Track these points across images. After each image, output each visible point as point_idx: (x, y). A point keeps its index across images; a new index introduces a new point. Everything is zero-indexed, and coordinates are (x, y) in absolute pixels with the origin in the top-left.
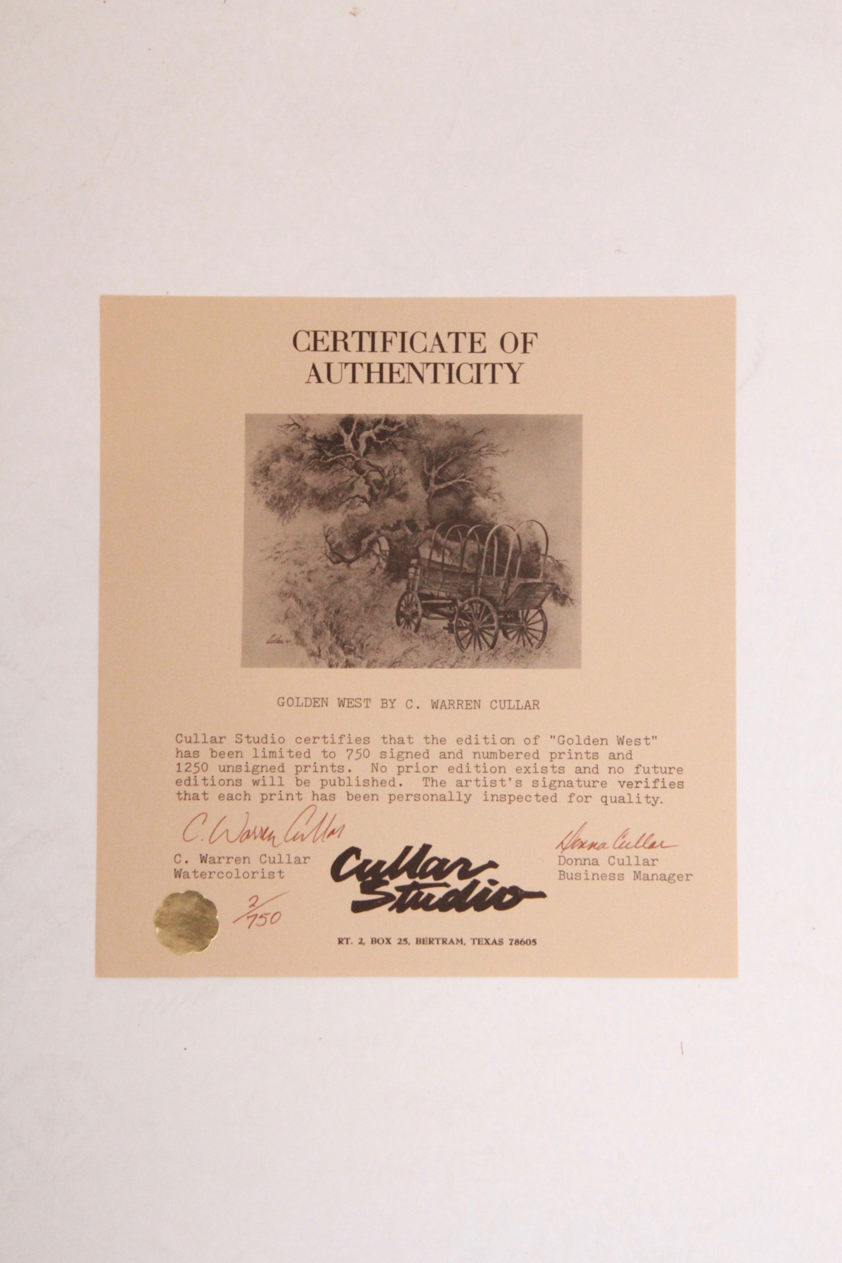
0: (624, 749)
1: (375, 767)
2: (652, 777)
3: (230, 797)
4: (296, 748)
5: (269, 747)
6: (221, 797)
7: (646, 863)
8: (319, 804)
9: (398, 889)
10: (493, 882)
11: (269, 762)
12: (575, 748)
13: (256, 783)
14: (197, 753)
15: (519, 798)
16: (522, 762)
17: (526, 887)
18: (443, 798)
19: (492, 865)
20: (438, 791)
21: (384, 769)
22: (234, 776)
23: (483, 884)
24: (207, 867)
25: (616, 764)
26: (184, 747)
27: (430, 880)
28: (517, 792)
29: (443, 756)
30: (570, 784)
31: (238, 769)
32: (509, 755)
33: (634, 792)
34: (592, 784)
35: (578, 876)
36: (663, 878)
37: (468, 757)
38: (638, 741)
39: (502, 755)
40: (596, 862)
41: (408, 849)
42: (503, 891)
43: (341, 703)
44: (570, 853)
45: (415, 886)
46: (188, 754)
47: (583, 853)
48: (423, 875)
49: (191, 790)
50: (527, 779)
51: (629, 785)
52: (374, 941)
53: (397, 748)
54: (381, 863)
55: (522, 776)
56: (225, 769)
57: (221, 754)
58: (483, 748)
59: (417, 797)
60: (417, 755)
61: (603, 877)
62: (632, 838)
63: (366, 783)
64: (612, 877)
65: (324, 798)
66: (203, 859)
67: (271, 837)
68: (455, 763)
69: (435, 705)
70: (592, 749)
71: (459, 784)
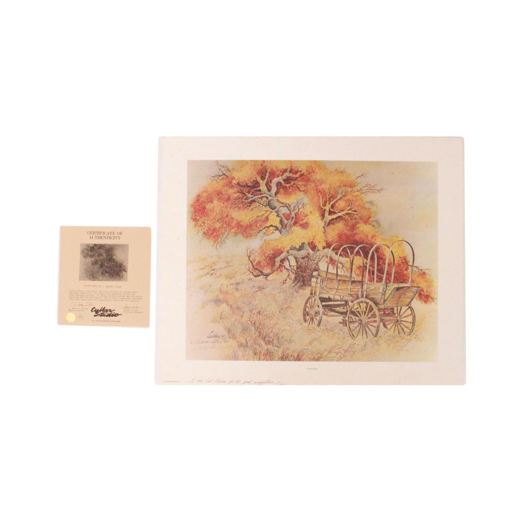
0: (134, 294)
1: (98, 296)
2: (138, 298)
3: (77, 300)
4: (86, 292)
5: (83, 292)
6: (76, 299)
7: (136, 310)
8: (90, 301)
9: (101, 313)
10: (114, 313)
11: (83, 295)
12: (127, 293)
13: (81, 297)
14: (72, 293)
15: (118, 300)
16: (119, 295)
17: (119, 314)
18: (107, 300)
19: (114, 310)
20: (107, 299)
21: (99, 296)
22: (78, 296)
23: (113, 313)
24: (73, 310)
25: (132, 296)
26: (71, 292)
27: (105, 312)
28: (118, 299)
29: (108, 294)
30: (126, 298)
31: (78, 295)
32: (117, 294)
33: (135, 300)
34: (129, 299)
35: (126, 312)
36: (139, 312)
37: (111, 294)
38: (136, 293)
39: (116, 294)
40: (129, 310)
41: (102, 308)
42: (116, 314)
43: (93, 286)
44: (126, 309)
45: (103, 313)
46: (71, 293)
47: (127, 309)
48: (104, 311)
49: (71, 298)
50: (119, 298)
51: (134, 299)
52: (97, 321)
53: (101, 293)
54: (98, 310)
55: (119, 297)
56: (76, 295)
57: (76, 293)
58: (113, 293)
59: (104, 300)
60: (104, 294)
61: (130, 312)
62: (135, 306)
63: (96, 298)
64: (132, 312)
65: (90, 300)
66: (73, 308)
67: (83, 305)
68: (109, 295)
69: (107, 287)
70: (129, 293)
71: (110, 298)
